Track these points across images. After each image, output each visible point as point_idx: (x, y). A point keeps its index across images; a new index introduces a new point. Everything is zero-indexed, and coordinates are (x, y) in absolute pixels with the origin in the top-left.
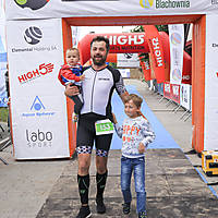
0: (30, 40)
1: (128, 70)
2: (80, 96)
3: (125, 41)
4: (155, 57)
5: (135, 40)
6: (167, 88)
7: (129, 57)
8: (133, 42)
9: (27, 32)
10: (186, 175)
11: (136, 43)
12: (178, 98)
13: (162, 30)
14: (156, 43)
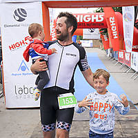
0: (18, 18)
1: (91, 41)
2: (48, 72)
3: (89, 19)
4: (112, 31)
5: (97, 18)
6: (121, 55)
7: (92, 32)
8: (95, 20)
9: (15, 12)
10: (135, 121)
11: (97, 21)
12: (129, 62)
13: (118, 11)
14: (112, 21)
